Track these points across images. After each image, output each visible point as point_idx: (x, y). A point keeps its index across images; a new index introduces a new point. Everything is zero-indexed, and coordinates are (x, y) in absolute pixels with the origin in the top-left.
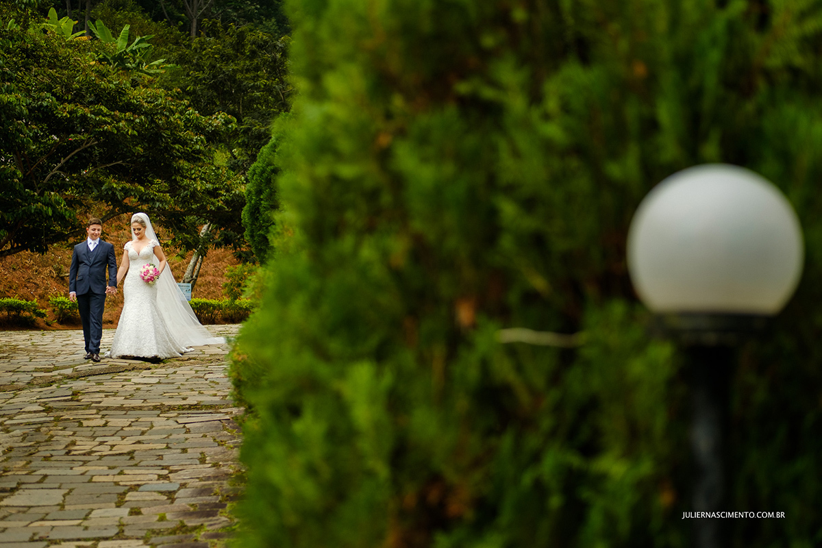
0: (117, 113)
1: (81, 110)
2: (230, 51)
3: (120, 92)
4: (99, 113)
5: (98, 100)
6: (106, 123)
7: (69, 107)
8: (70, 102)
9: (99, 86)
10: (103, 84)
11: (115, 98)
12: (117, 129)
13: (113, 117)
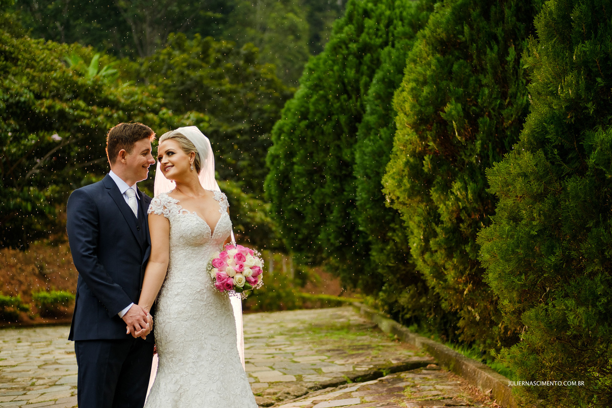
0: (95, 108)
1: (59, 106)
2: (197, 61)
3: (98, 88)
4: (77, 108)
5: (76, 96)
6: (84, 117)
7: (47, 102)
8: (47, 98)
9: (76, 83)
10: (81, 80)
11: (92, 95)
12: (96, 123)
13: (90, 112)
